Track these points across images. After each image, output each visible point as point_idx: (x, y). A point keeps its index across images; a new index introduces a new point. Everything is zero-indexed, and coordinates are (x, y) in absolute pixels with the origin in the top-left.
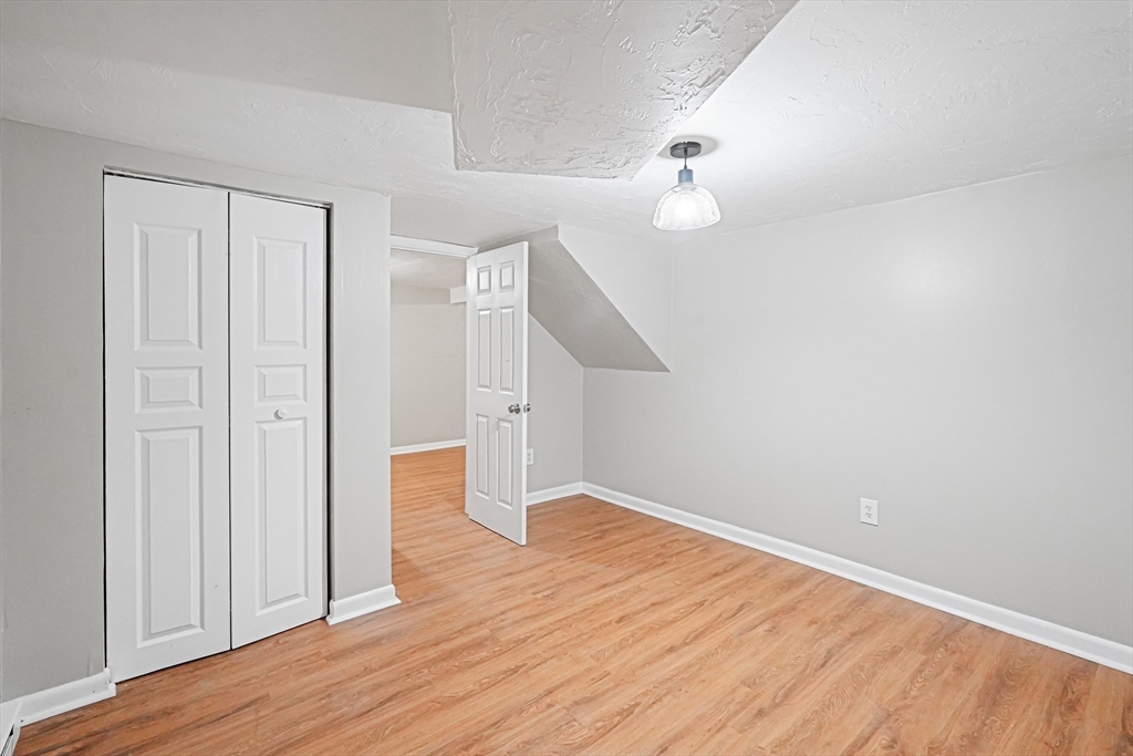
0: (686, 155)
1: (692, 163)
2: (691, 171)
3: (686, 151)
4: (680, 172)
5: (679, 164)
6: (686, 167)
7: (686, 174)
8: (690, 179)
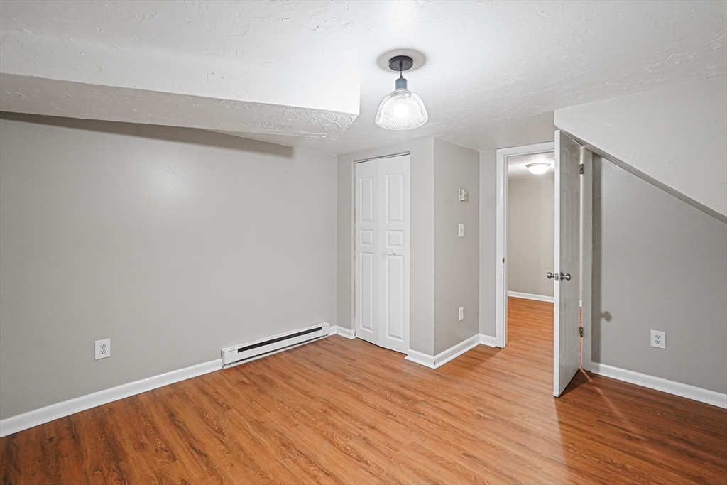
0: (401, 69)
1: (405, 75)
2: (405, 80)
3: (401, 65)
4: (397, 80)
5: (397, 75)
6: (401, 76)
7: (401, 83)
8: (405, 87)
